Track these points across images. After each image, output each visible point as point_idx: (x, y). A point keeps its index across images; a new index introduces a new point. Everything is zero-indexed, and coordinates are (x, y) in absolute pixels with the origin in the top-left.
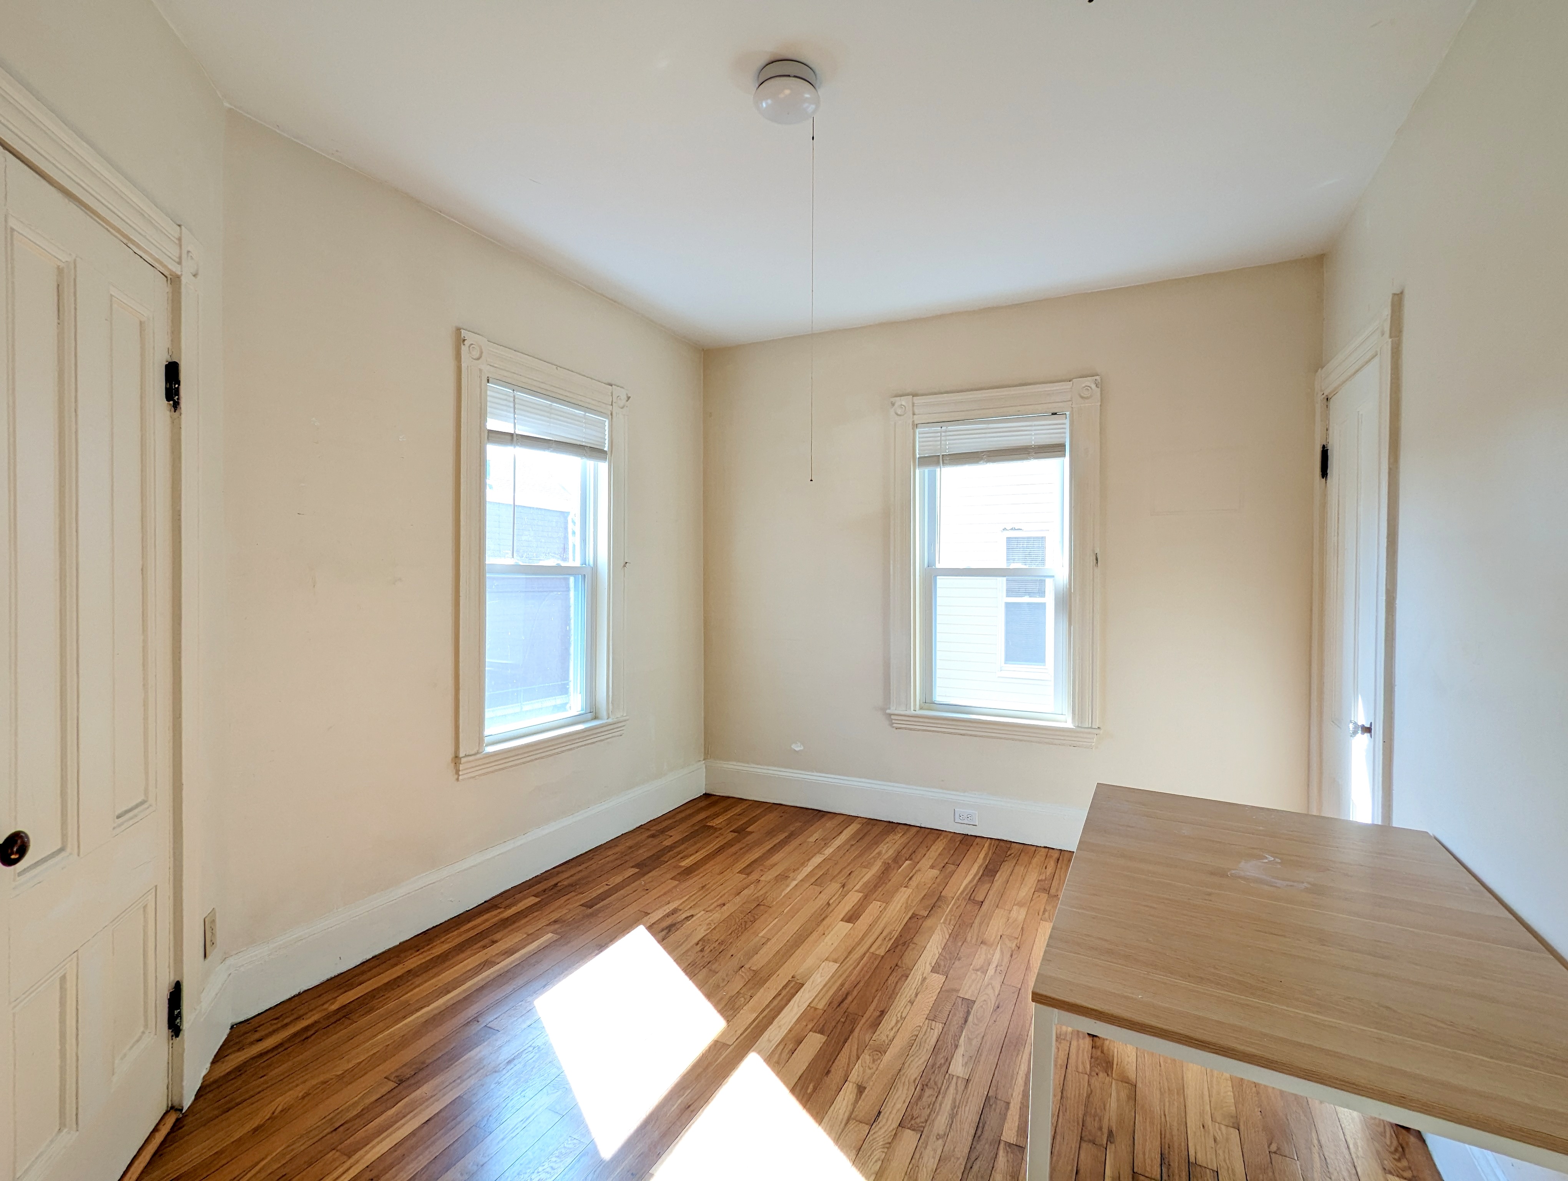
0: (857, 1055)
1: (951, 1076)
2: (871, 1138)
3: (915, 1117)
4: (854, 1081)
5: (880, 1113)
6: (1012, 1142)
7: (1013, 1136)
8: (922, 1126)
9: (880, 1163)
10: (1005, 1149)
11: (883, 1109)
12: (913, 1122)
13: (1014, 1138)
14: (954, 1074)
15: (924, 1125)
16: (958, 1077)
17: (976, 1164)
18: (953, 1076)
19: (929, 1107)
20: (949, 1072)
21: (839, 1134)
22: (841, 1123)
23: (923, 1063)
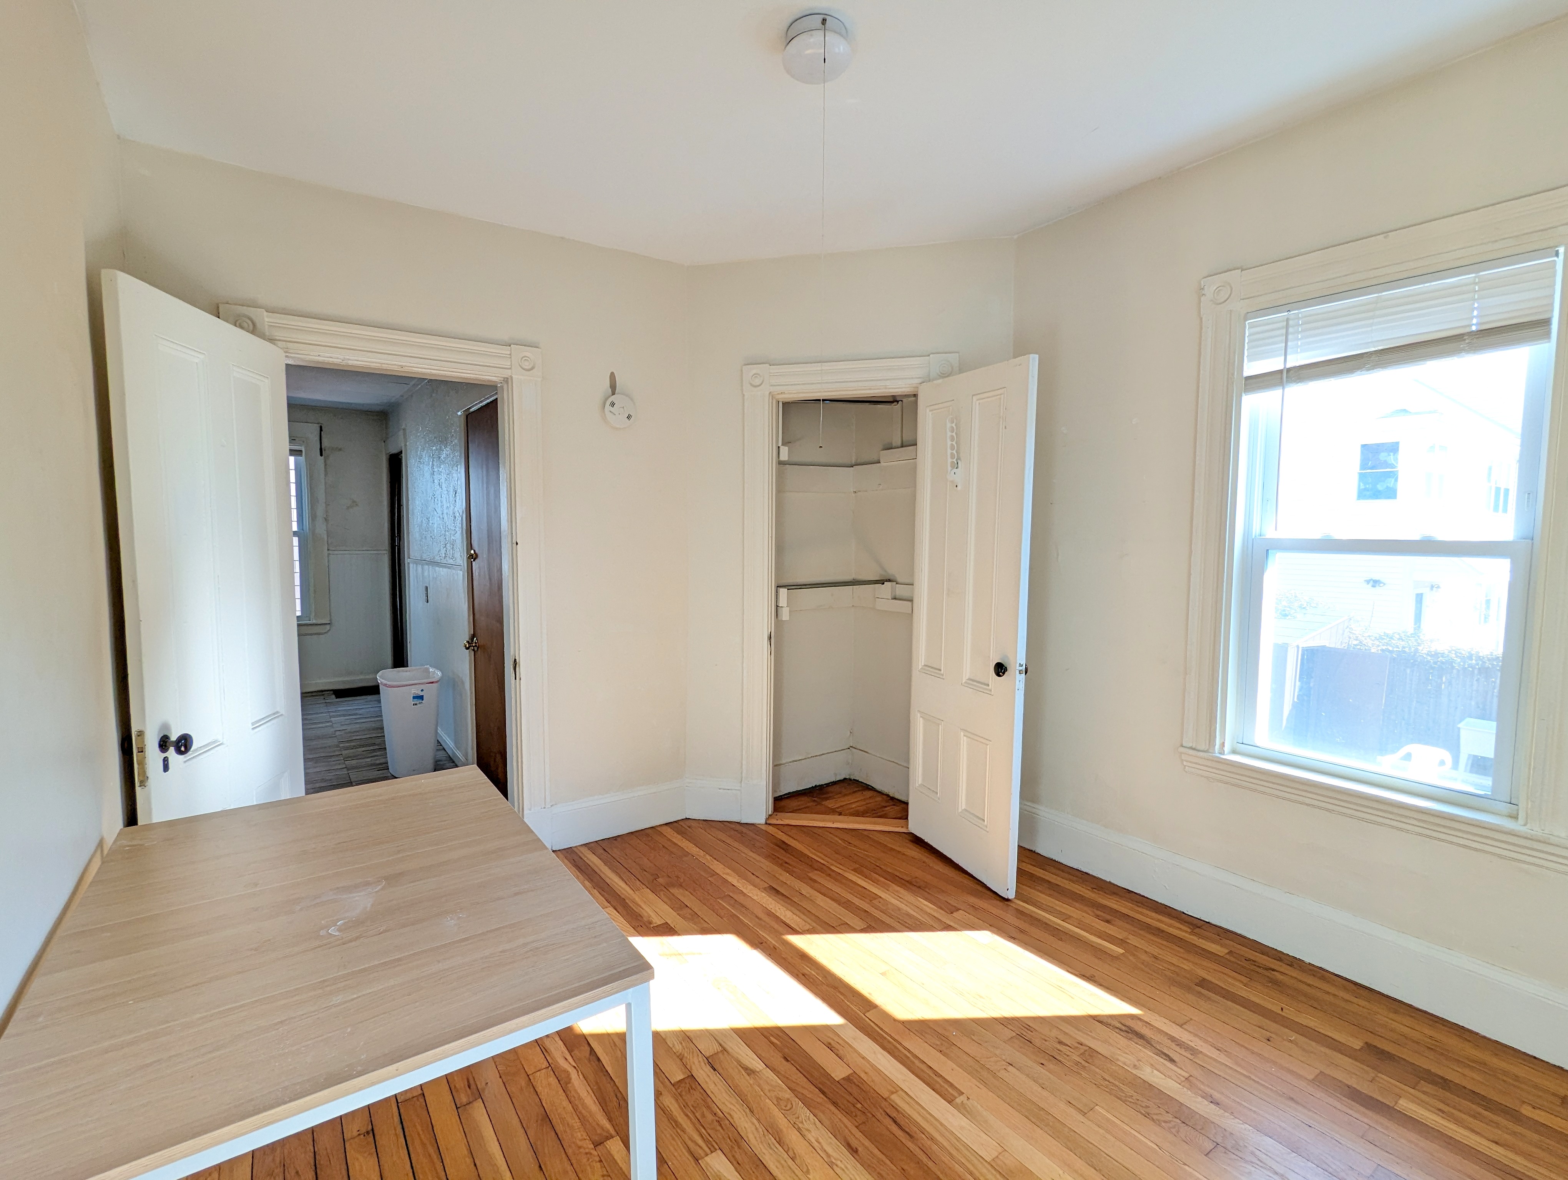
0: (795, 1090)
1: (712, 1149)
2: (695, 1051)
3: (691, 1091)
4: (762, 1071)
5: (715, 1070)
6: (608, 1141)
7: (612, 1147)
8: (678, 1088)
9: (671, 1046)
10: (608, 1131)
11: (716, 1074)
12: (688, 1085)
13: (610, 1147)
14: (713, 1154)
15: (679, 1091)
16: (707, 1155)
17: (616, 1102)
18: (712, 1152)
19: (693, 1106)
20: (719, 1152)
21: (715, 1036)
22: (724, 1042)
23: (748, 1137)
